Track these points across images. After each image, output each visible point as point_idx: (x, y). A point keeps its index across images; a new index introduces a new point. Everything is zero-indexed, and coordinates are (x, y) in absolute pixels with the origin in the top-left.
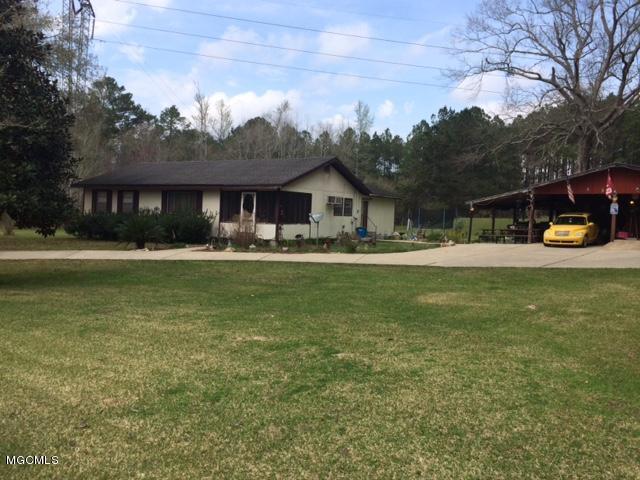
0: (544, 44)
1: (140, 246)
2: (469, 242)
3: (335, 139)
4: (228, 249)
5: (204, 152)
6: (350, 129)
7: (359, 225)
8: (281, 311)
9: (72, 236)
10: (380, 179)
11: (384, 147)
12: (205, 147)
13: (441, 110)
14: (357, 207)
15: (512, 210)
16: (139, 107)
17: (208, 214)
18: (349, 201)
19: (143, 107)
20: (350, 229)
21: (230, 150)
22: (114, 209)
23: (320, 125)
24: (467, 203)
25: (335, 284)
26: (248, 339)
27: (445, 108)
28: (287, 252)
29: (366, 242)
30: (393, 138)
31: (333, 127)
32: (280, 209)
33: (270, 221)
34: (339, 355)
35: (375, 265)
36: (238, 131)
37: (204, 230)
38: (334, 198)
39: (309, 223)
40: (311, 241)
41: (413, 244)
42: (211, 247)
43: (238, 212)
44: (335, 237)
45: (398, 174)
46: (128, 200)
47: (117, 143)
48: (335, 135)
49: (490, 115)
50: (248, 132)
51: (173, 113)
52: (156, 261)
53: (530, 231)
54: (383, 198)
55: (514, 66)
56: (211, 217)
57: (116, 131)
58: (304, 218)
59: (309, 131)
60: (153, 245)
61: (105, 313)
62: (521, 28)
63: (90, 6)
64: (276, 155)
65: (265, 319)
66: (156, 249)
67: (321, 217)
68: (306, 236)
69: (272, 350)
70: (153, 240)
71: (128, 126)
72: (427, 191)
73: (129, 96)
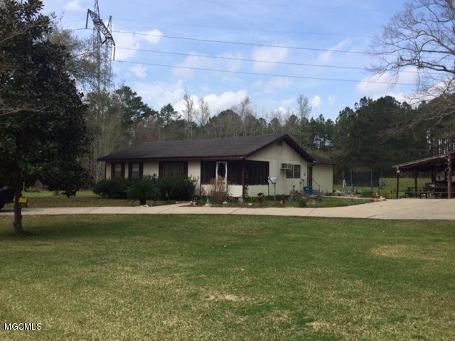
0: (446, 44)
1: (143, 203)
2: (397, 197)
3: (283, 123)
4: (207, 205)
5: (190, 134)
6: (293, 116)
7: (305, 185)
8: (250, 264)
9: (98, 196)
10: (318, 151)
11: (319, 128)
12: (191, 132)
13: (362, 100)
14: (304, 171)
15: (430, 172)
16: (146, 105)
17: (192, 179)
18: (297, 167)
19: (149, 106)
20: (299, 188)
21: (209, 133)
22: (126, 176)
23: (272, 113)
24: (393, 167)
25: (293, 235)
26: (220, 297)
27: (365, 98)
28: (252, 207)
29: (314, 198)
30: (326, 121)
31: (282, 115)
32: (245, 174)
33: (238, 183)
34: (314, 324)
35: (323, 218)
36: (214, 120)
37: (189, 191)
38: (286, 164)
39: (268, 184)
40: (270, 198)
41: (352, 199)
42: (194, 203)
43: (214, 177)
44: (288, 194)
45: (330, 147)
46: (136, 169)
47: (133, 131)
48: (284, 119)
49: (399, 101)
50: (221, 120)
51: (169, 109)
52: (153, 215)
53: (449, 189)
54: (323, 164)
55: (424, 61)
56: (194, 181)
57: (131, 122)
58: (264, 180)
59: (264, 118)
60: (152, 202)
61: (102, 264)
62: (426, 34)
63: (111, 38)
64: (241, 135)
65: (236, 273)
66: (154, 205)
67: (277, 180)
68: (266, 194)
69: (243, 314)
70: (152, 198)
71: (139, 119)
72: (355, 158)
73: (139, 99)
